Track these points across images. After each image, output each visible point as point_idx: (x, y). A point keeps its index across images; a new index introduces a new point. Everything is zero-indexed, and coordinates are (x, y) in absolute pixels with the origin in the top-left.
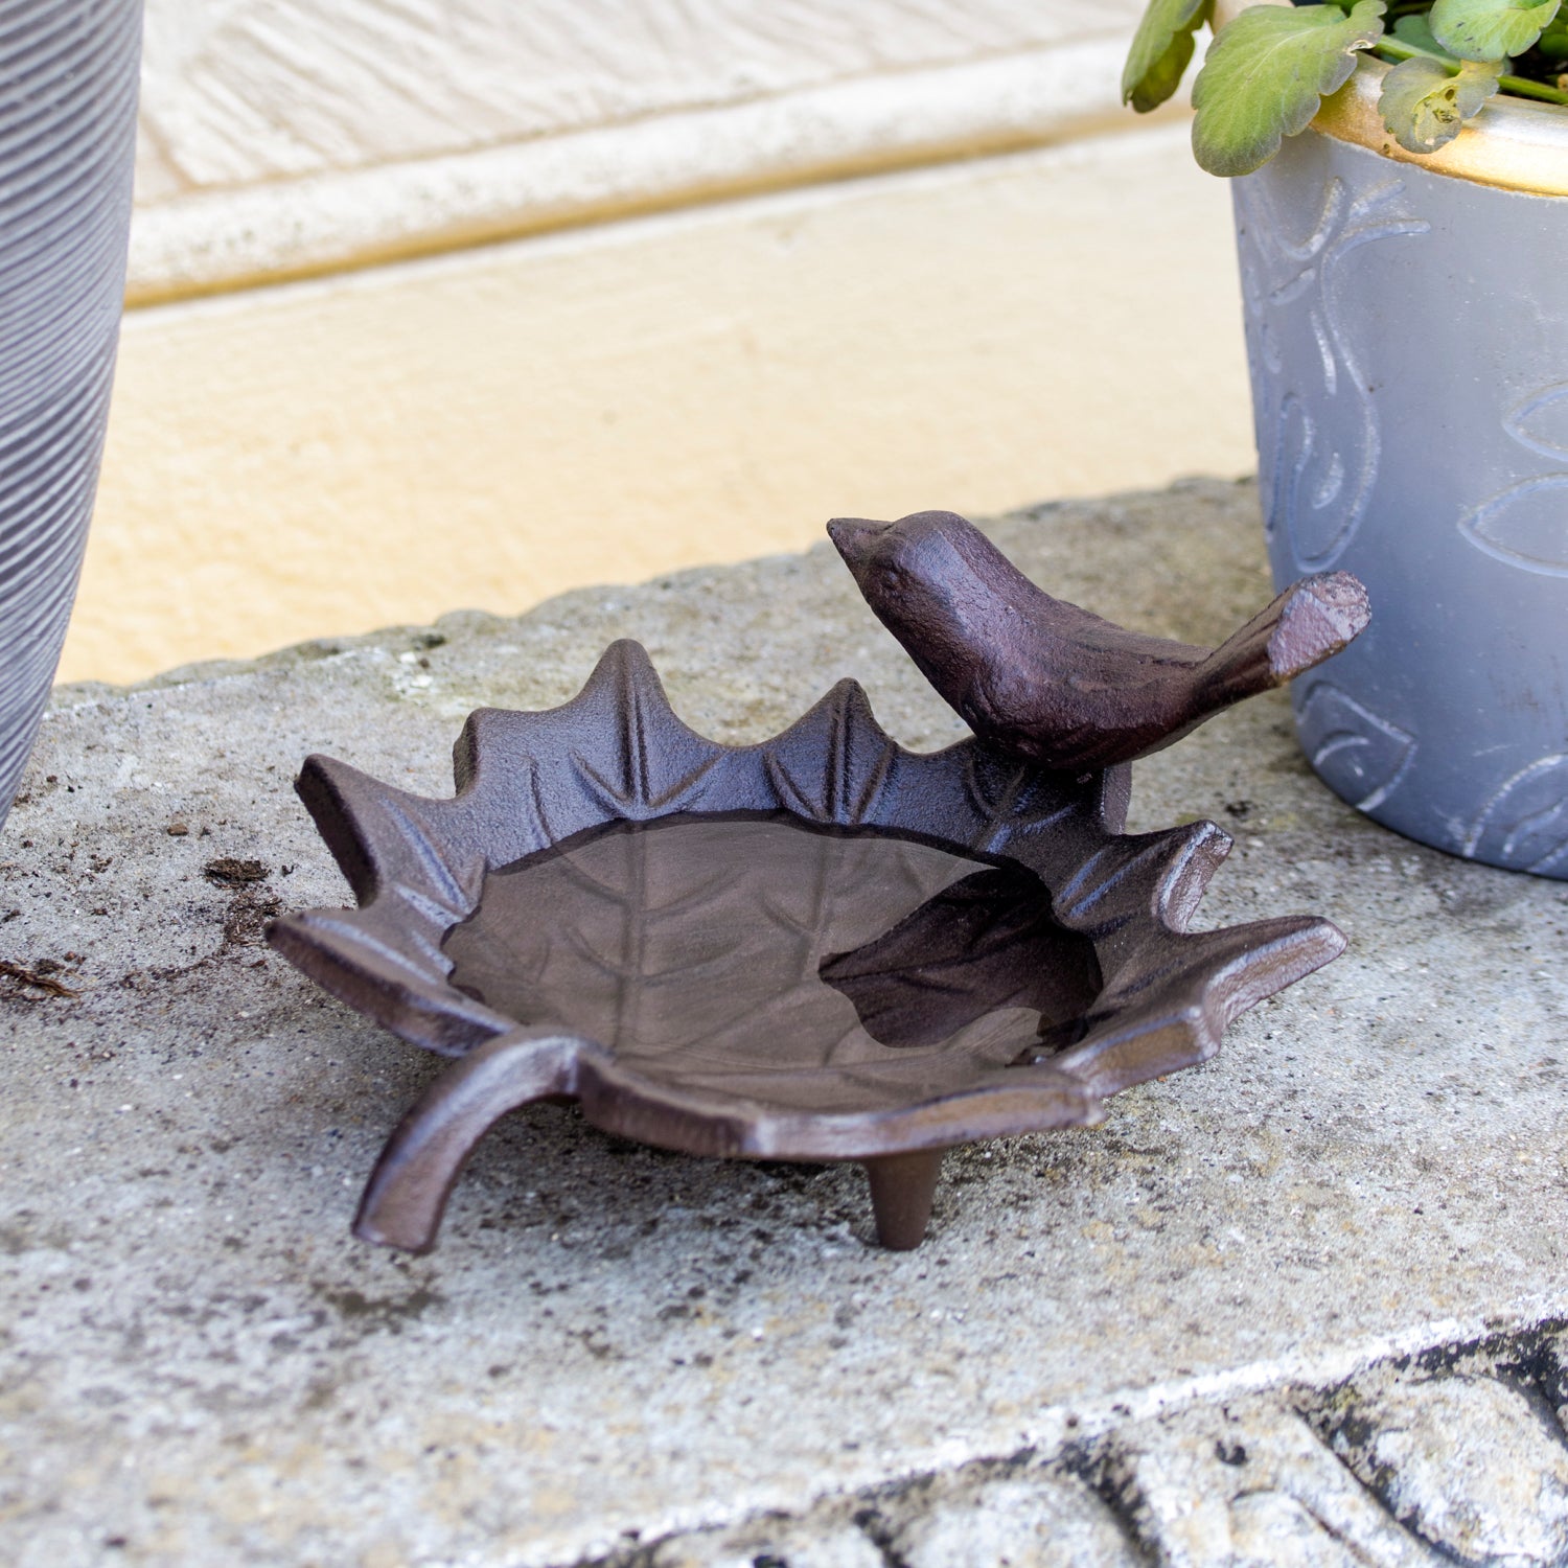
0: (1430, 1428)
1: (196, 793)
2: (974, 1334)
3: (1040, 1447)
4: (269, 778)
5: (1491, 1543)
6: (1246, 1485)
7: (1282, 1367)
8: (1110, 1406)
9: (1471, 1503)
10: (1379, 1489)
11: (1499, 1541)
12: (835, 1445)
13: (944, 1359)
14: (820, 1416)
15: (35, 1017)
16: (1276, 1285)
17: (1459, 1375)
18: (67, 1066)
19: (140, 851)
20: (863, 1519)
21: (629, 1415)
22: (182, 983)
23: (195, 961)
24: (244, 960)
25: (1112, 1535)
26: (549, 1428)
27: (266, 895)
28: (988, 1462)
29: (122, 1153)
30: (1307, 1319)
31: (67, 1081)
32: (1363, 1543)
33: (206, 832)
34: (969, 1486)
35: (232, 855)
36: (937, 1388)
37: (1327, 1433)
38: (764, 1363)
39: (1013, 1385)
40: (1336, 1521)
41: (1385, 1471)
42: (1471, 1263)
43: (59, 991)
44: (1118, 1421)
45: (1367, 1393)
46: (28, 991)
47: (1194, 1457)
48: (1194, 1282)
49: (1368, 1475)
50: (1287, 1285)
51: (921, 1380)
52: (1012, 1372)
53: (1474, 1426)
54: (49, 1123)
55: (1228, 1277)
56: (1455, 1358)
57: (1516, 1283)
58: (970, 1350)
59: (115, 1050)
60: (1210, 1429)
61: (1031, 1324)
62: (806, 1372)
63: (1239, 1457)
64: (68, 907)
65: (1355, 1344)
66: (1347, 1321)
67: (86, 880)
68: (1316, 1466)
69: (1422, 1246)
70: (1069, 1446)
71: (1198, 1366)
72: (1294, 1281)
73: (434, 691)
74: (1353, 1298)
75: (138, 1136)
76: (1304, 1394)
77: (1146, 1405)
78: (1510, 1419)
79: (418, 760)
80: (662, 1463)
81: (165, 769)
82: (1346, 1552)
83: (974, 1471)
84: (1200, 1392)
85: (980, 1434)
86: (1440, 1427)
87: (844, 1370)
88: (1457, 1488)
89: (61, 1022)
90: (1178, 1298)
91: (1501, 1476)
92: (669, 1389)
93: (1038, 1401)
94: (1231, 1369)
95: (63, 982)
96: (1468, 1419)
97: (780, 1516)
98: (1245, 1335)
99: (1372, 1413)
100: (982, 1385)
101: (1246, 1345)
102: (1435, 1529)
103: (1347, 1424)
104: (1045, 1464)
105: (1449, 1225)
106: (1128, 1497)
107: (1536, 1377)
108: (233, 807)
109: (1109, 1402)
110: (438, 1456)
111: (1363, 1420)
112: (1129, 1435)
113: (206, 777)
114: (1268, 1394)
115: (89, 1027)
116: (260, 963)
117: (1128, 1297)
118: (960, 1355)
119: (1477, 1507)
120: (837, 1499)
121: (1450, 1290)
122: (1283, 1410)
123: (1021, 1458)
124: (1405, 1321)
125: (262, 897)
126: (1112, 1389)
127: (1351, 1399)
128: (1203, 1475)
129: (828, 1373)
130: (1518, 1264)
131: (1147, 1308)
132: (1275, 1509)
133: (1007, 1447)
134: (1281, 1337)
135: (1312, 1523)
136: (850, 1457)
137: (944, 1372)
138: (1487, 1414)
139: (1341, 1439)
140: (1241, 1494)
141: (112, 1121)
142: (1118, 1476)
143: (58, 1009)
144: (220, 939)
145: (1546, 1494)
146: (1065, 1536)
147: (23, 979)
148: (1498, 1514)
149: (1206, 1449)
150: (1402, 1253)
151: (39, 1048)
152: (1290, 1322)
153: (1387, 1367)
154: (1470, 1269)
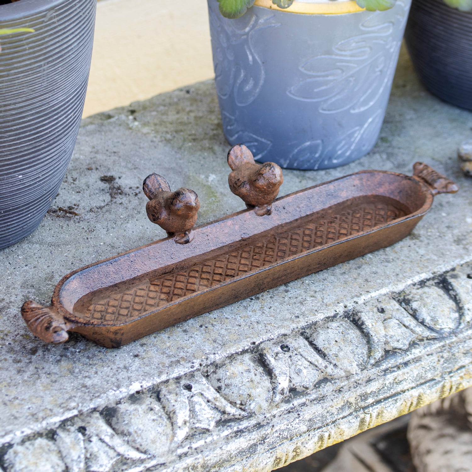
0: (424, 300)
1: (91, 158)
2: (317, 286)
3: (339, 313)
4: (107, 153)
5: (441, 326)
6: (386, 317)
7: (389, 289)
8: (353, 301)
9: (435, 317)
10: (414, 315)
11: (443, 325)
12: (293, 317)
13: (312, 293)
14: (288, 310)
15: (72, 221)
16: (382, 268)
17: (427, 286)
18: (84, 234)
19: (83, 175)
20: (302, 334)
21: (244, 314)
22: (104, 210)
23: (106, 204)
24: (117, 202)
25: (358, 332)
26: (227, 318)
27: (117, 185)
28: (328, 318)
29: (105, 256)
30: (392, 276)
31: (85, 238)
32: (414, 329)
33: (97, 169)
34: (325, 323)
35: (106, 174)
36: (312, 300)
37: (400, 302)
38: (271, 297)
39: (330, 298)
40: (407, 324)
41: (415, 311)
42: (425, 259)
43: (76, 214)
44: (355, 305)
45: (407, 292)
46: (68, 215)
47: (373, 312)
48: (364, 269)
49: (411, 312)
50: (385, 268)
51: (308, 299)
52: (329, 295)
53: (433, 298)
54: (85, 249)
55: (371, 267)
56: (425, 282)
57: (437, 263)
58: (317, 290)
59: (94, 229)
60: (375, 305)
61: (329, 283)
62: (282, 299)
63: (382, 311)
64: (70, 191)
65: (404, 281)
66: (401, 276)
67: (72, 184)
68: (400, 311)
69: (412, 255)
70: (345, 312)
71: (370, 290)
72: (386, 266)
73: (140, 126)
74: (401, 270)
75: (107, 251)
76: (394, 294)
77: (361, 301)
78: (441, 296)
79: (142, 145)
80: (255, 324)
81: (82, 152)
82: (410, 331)
83: (325, 320)
84: (372, 296)
85: (325, 311)
86: (426, 299)
87: (290, 298)
88: (432, 314)
89: (79, 222)
90: (361, 273)
91: (441, 310)
92: (251, 306)
93: (336, 302)
94: (378, 290)
95: (76, 212)
96: (432, 297)
97: (285, 335)
98: (378, 281)
99: (410, 297)
100: (323, 299)
101: (380, 284)
102: (428, 324)
103: (404, 300)
104: (340, 316)
105: (417, 249)
106: (360, 323)
107: (443, 284)
108: (101, 162)
109: (352, 301)
110: (204, 327)
111: (408, 299)
112: (358, 308)
113: (92, 154)
114: (387, 295)
115: (86, 223)
116: (121, 203)
117: (350, 274)
118: (316, 292)
119: (437, 318)
120: (297, 330)
121: (422, 266)
122: (390, 298)
123: (335, 316)
124: (414, 275)
125: (116, 186)
126: (352, 298)
127: (404, 294)
128: (376, 316)
129: (286, 299)
130: (435, 258)
131: (355, 276)
132: (393, 322)
133: (332, 314)
134: (387, 281)
135: (402, 325)
136: (298, 320)
137: (313, 297)
138: (435, 295)
139: (403, 304)
140: (385, 320)
141: (100, 247)
142: (357, 318)
143: (77, 219)
144: (110, 197)
145: (451, 313)
146: (348, 334)
147: (66, 211)
148: (442, 319)
149: (375, 310)
150: (408, 257)
151: (76, 229)
152: (388, 277)
153: (412, 286)
154: (425, 260)
